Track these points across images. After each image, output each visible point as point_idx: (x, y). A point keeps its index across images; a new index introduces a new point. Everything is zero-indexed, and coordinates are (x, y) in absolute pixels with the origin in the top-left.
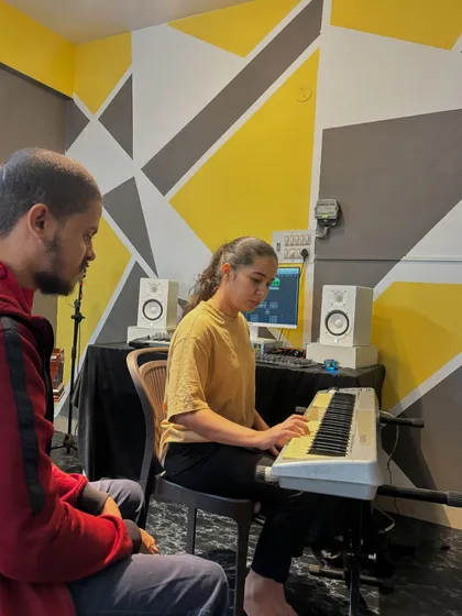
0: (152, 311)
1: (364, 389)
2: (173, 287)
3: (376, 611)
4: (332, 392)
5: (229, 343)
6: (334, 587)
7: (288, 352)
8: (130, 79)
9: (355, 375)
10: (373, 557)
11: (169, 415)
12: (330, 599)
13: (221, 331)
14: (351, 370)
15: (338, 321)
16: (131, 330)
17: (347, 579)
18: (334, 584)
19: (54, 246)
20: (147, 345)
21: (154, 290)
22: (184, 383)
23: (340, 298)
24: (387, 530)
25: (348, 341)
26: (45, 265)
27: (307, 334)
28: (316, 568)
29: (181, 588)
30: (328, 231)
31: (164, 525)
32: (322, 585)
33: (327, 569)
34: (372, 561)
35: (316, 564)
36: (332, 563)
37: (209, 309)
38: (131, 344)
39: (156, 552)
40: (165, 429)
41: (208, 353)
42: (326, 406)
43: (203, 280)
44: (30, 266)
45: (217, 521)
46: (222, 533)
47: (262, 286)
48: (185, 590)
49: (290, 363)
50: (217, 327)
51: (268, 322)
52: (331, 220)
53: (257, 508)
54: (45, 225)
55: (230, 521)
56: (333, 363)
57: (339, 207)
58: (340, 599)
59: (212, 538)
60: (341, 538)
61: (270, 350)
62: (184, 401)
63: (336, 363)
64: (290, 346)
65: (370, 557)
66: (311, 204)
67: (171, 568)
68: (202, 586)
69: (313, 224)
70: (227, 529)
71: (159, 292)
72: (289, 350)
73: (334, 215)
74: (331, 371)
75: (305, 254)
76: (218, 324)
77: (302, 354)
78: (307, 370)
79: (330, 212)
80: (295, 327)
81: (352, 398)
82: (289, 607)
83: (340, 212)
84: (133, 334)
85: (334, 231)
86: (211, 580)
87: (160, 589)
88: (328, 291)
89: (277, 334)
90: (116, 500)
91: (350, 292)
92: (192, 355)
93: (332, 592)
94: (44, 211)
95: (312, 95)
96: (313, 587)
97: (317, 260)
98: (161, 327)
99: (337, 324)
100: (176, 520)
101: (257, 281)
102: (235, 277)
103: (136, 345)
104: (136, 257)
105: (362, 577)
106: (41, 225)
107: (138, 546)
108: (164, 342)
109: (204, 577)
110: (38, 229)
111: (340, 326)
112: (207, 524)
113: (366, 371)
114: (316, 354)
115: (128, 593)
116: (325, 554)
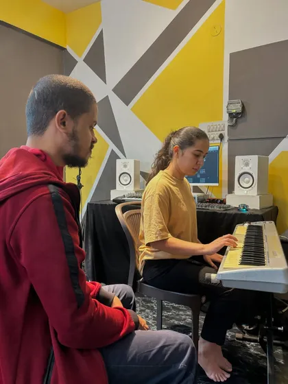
0: (125, 179)
1: (267, 222)
2: (137, 164)
3: (282, 362)
4: (246, 225)
5: (180, 196)
6: (253, 348)
7: (214, 201)
8: (102, 32)
9: (260, 213)
10: (281, 329)
11: (146, 243)
12: (251, 355)
13: (174, 188)
14: (256, 210)
15: (247, 179)
16: (112, 192)
17: (262, 342)
18: (252, 345)
19: (73, 136)
20: (124, 201)
21: (125, 166)
22: (154, 223)
23: (247, 164)
24: (284, 311)
25: (254, 192)
26: (69, 149)
27: (225, 189)
28: (240, 336)
29: (167, 351)
30: (236, 121)
31: (141, 311)
32: (245, 346)
33: (247, 336)
34: (280, 331)
35: (239, 333)
36: (249, 332)
37: (166, 175)
38: (114, 201)
39: (148, 329)
40: (142, 252)
41: (167, 203)
42: (245, 234)
43: (159, 158)
44: (60, 150)
45: (174, 307)
46: (178, 315)
47: (201, 159)
48: (170, 352)
49: (216, 208)
50: (171, 186)
51: (199, 182)
52: (238, 114)
53: (204, 299)
54: (66, 123)
55: (182, 307)
56: (245, 206)
57: (243, 104)
58: (257, 354)
59: (172, 318)
60: (259, 317)
61: (201, 201)
62: (156, 234)
63: (247, 206)
64: (214, 197)
65: (279, 328)
66: (224, 105)
67: (160, 339)
68: (180, 350)
69: (226, 117)
70: (181, 313)
71: (128, 167)
72: (214, 200)
73: (240, 110)
74: (244, 211)
75: (221, 137)
76: (172, 184)
77: (223, 202)
78: (228, 212)
79: (237, 108)
80: (217, 184)
81: (260, 228)
82: (226, 360)
83: (243, 108)
84: (114, 195)
85: (240, 120)
86: (185, 346)
87: (154, 352)
88: (239, 160)
89: (205, 190)
90: (119, 297)
91: (254, 160)
92: (158, 205)
93: (252, 351)
94: (64, 115)
95: (222, 31)
96: (240, 347)
97: (230, 140)
98: (131, 189)
99: (246, 181)
100: (148, 308)
101: (197, 156)
102: (183, 154)
103: (117, 201)
104: (112, 146)
105: (275, 341)
106: (64, 124)
107: (138, 326)
108: (134, 199)
109: (180, 344)
110: (62, 127)
111: (248, 182)
112: (168, 310)
113: (267, 210)
114: (233, 201)
115: (136, 355)
116: (245, 327)
